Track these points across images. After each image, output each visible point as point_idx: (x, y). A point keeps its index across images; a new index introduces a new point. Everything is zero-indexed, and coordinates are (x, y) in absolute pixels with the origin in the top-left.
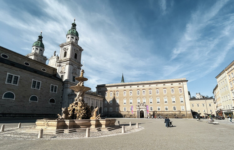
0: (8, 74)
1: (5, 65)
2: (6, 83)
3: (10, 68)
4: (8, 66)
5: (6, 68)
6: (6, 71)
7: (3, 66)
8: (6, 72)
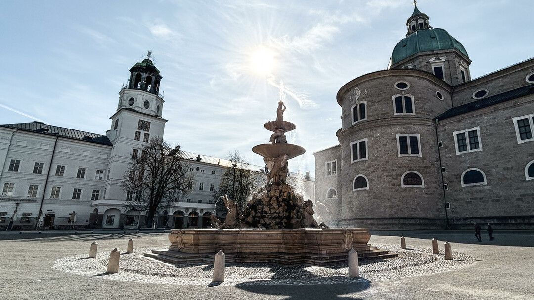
0: (515, 120)
1: (501, 106)
2: (520, 142)
3: (514, 107)
4: (506, 104)
5: (506, 112)
6: (508, 115)
7: (496, 110)
8: (510, 118)
